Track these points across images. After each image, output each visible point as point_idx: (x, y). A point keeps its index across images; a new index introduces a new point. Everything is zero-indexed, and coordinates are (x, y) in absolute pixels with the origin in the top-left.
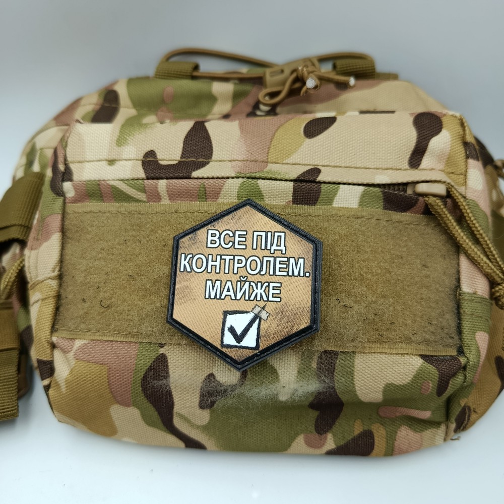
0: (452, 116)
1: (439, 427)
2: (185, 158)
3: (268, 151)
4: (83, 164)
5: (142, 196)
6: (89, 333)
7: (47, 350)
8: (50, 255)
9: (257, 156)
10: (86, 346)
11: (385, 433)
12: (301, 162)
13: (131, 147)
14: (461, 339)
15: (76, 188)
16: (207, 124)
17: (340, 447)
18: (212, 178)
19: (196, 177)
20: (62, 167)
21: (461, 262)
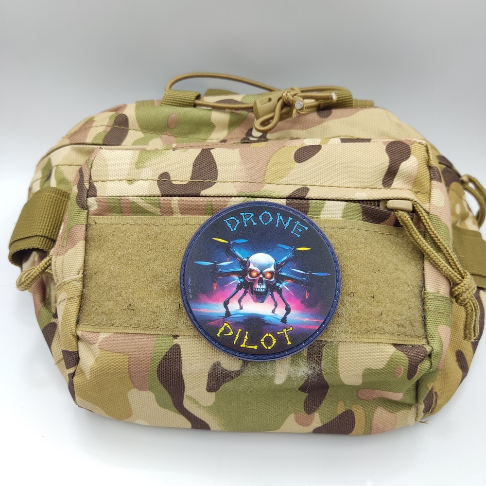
0: (420, 143)
1: (411, 409)
2: (194, 179)
3: (265, 173)
4: (106, 182)
6: (112, 327)
7: (73, 342)
8: (75, 260)
9: (255, 178)
10: (109, 339)
13: (148, 169)
14: (425, 331)
15: (99, 202)
16: (211, 151)
17: (325, 425)
19: (204, 195)
20: (87, 185)
21: (426, 266)
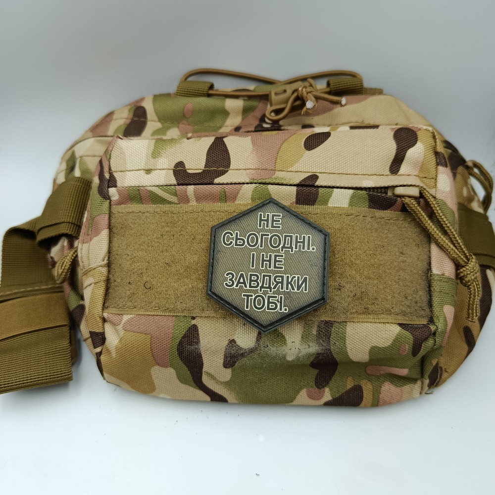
0: (426, 130)
1: (416, 383)
2: (208, 167)
3: (275, 161)
4: (125, 172)
5: (174, 199)
6: (135, 310)
7: (100, 323)
8: (100, 248)
9: (267, 166)
10: (132, 320)
11: (371, 388)
12: (302, 170)
13: (164, 158)
14: (431, 311)
15: (119, 193)
16: (225, 139)
17: (335, 399)
18: (231, 184)
19: (217, 183)
20: (107, 176)
21: (432, 250)
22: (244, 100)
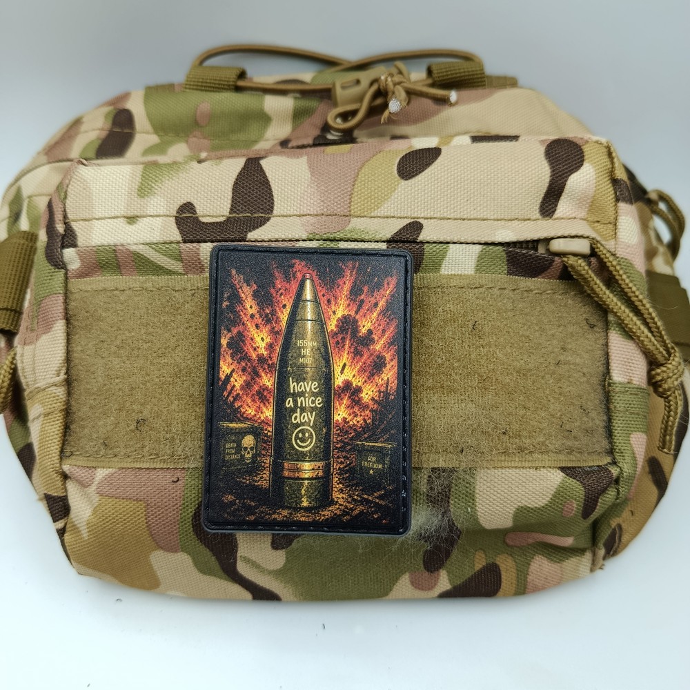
0: (597, 142)
1: (584, 555)
2: (235, 212)
3: (350, 199)
4: (91, 222)
5: (177, 266)
6: (115, 459)
8: (52, 353)
9: (335, 208)
10: (112, 478)
11: (514, 567)
12: (395, 214)
13: (159, 197)
14: (611, 443)
15: (82, 256)
17: (457, 587)
18: (275, 241)
19: (253, 239)
20: (61, 229)
21: (611, 341)
22: (296, 98)
